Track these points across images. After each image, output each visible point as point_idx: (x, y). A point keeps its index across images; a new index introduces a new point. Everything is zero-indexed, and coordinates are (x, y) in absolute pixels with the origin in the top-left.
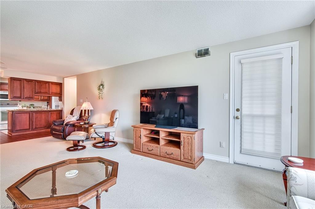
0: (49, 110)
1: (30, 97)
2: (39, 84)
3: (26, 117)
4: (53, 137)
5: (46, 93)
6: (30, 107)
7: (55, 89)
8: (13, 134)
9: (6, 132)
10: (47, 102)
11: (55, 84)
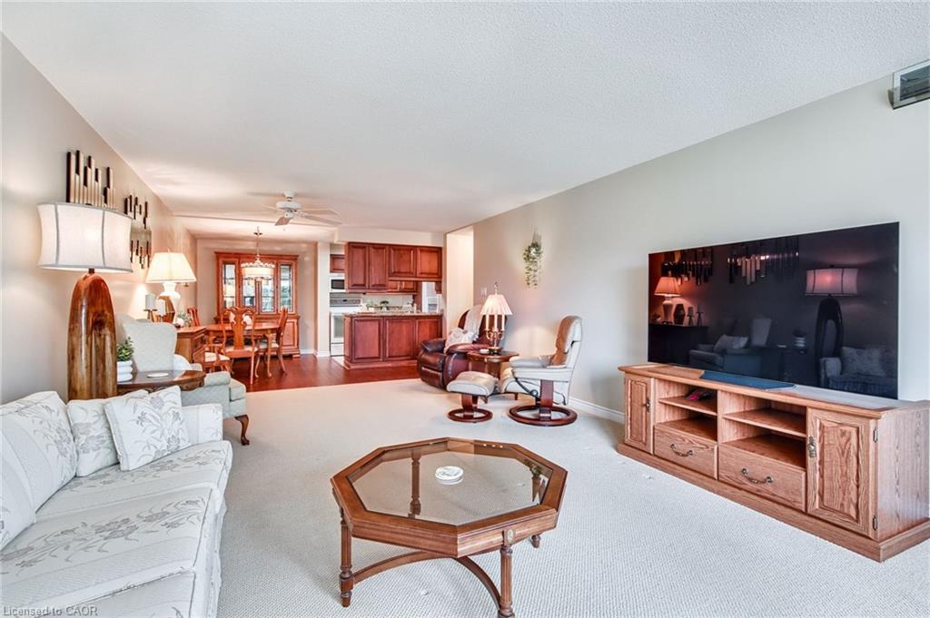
0: (415, 314)
1: (380, 285)
2: (397, 252)
3: (372, 329)
4: (423, 380)
5: (409, 273)
6: (381, 308)
7: (426, 263)
8: (352, 367)
9: (341, 361)
10: (412, 296)
11: (427, 251)
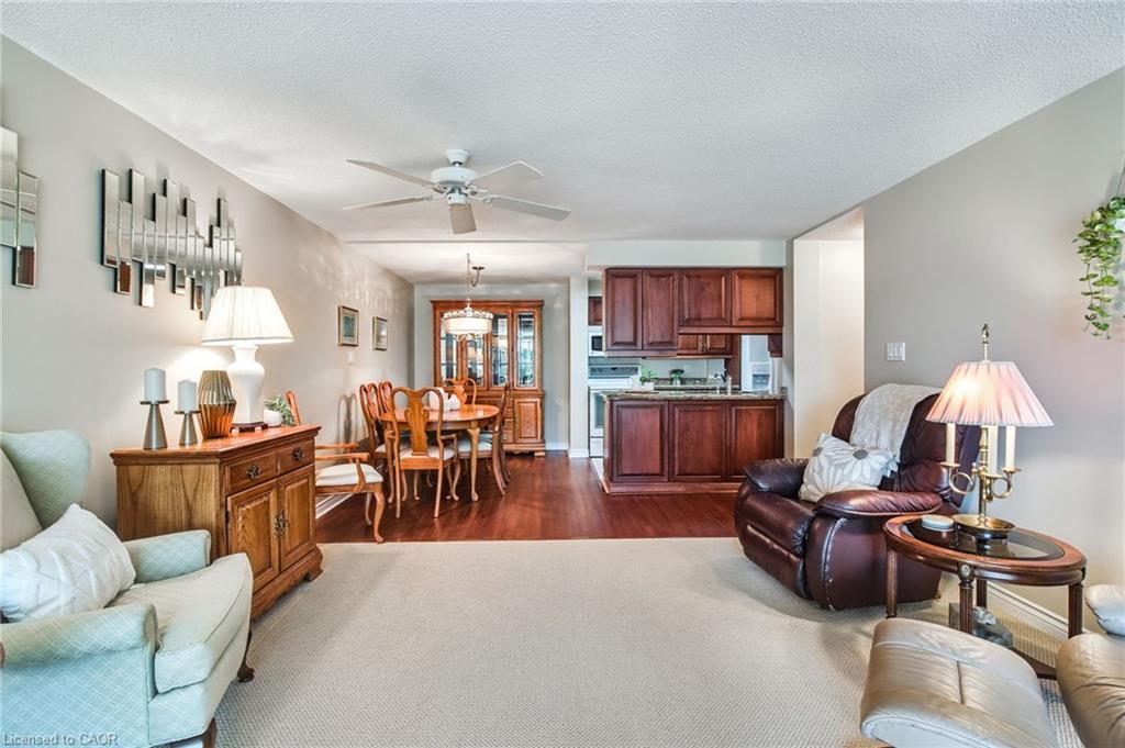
0: (729, 395)
1: (661, 343)
2: (694, 280)
3: (649, 423)
5: (719, 320)
6: (672, 380)
7: (750, 300)
10: (723, 361)
11: (752, 277)
